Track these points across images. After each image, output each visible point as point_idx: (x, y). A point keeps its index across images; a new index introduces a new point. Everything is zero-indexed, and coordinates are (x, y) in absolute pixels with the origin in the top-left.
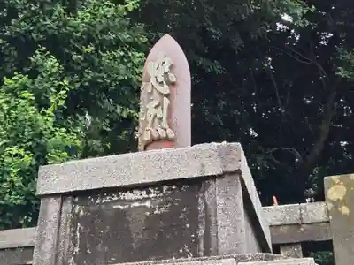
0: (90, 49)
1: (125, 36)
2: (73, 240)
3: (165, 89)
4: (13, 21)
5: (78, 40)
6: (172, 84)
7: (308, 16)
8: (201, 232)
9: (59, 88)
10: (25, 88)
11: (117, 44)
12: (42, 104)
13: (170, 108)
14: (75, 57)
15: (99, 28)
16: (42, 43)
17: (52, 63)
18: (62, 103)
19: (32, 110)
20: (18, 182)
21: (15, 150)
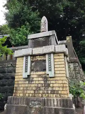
0: (33, 21)
1: (38, 19)
2: (33, 45)
3: (44, 24)
4: (22, 17)
5: (31, 20)
6: (45, 23)
7: (64, 15)
8: (50, 43)
9: (29, 27)
10: (24, 27)
11: (37, 20)
12: (27, 29)
13: (45, 27)
14: (31, 22)
15: (34, 18)
16: (26, 20)
17: (28, 23)
18: (30, 29)
19: (26, 30)
20: (25, 40)
21: (24, 36)
